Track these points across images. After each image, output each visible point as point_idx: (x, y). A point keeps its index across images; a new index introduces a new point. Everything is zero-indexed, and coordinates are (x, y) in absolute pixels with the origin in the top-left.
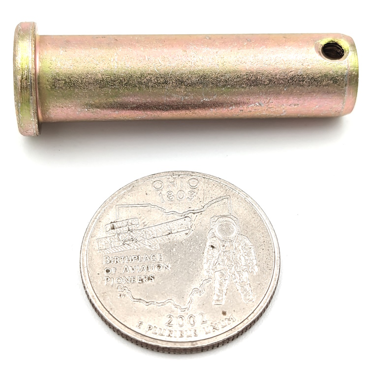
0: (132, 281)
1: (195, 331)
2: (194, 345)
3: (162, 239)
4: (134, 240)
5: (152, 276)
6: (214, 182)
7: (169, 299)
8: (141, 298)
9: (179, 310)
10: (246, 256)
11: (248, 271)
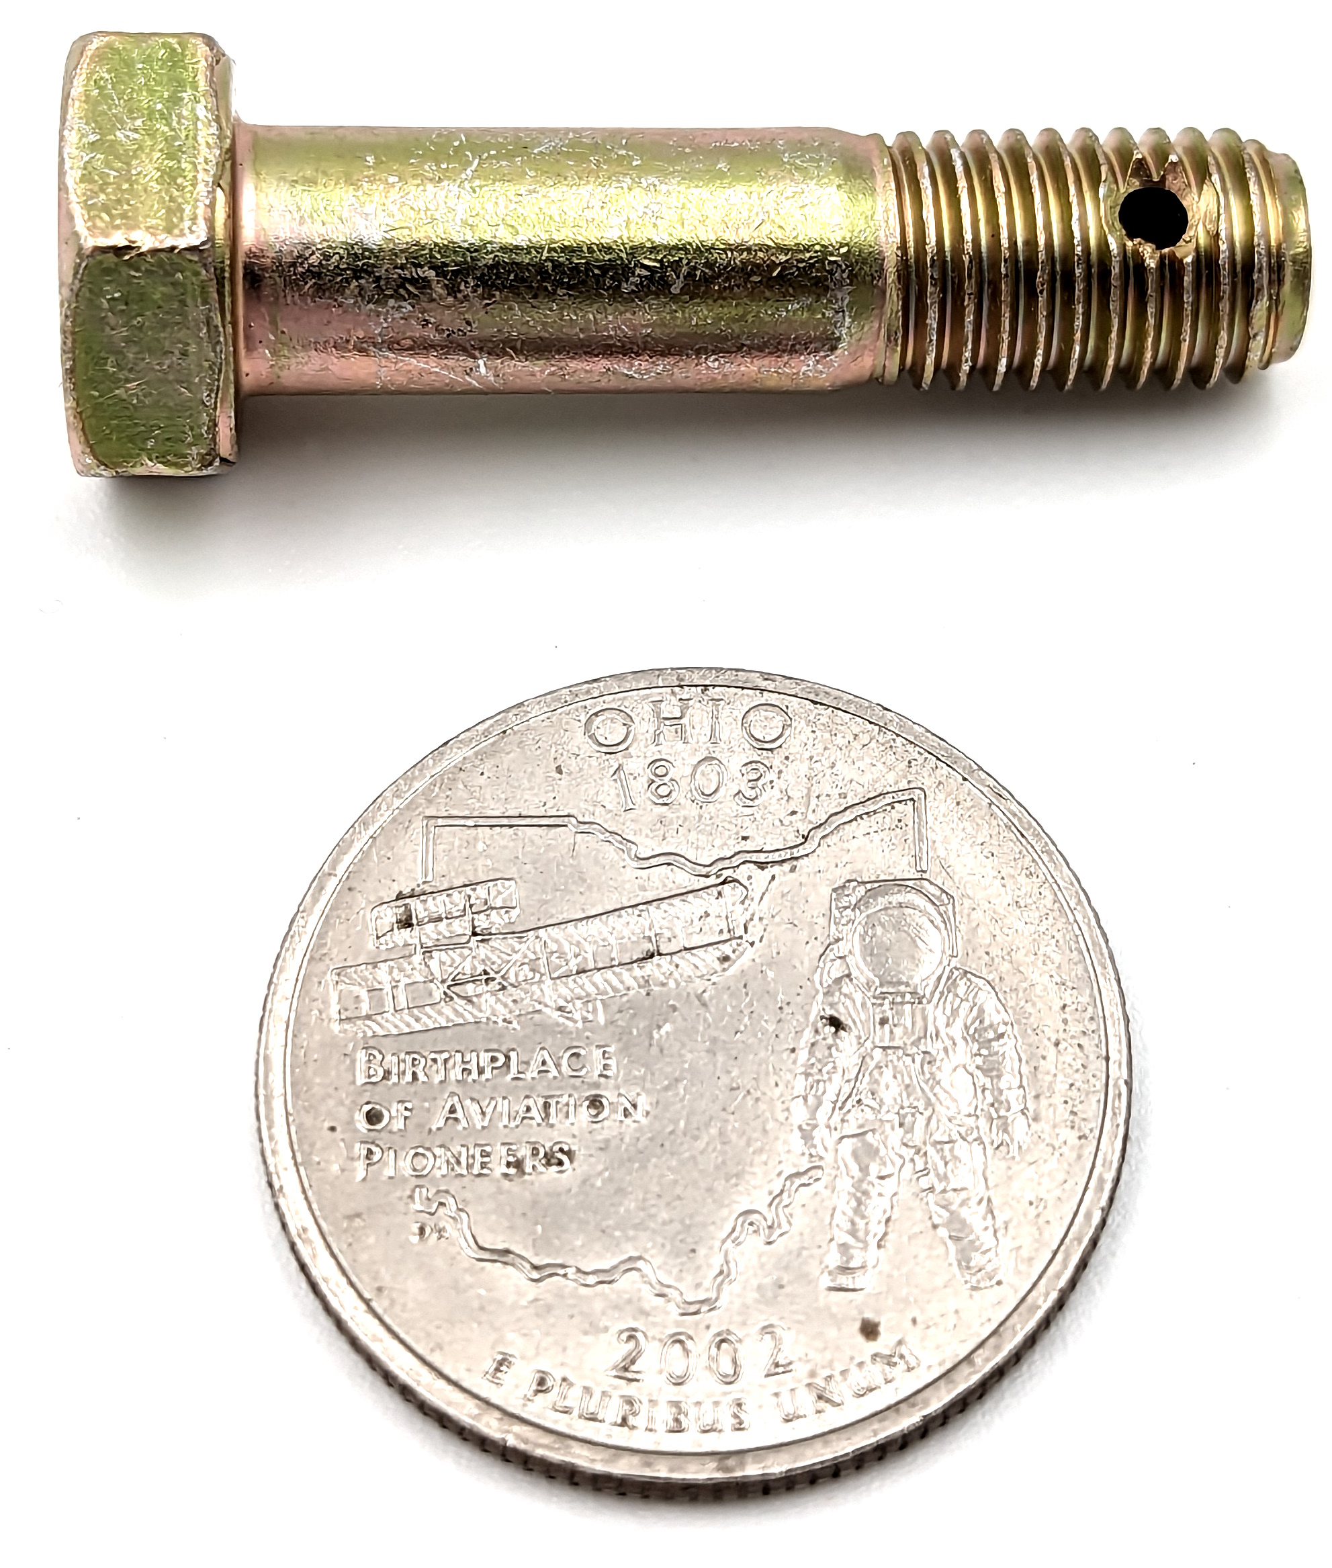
0: (477, 1166)
1: (740, 1405)
2: (732, 1470)
3: (615, 982)
4: (493, 979)
5: (566, 1148)
6: (857, 726)
7: (630, 1259)
8: (513, 1248)
9: (672, 1307)
10: (978, 1073)
11: (987, 1141)
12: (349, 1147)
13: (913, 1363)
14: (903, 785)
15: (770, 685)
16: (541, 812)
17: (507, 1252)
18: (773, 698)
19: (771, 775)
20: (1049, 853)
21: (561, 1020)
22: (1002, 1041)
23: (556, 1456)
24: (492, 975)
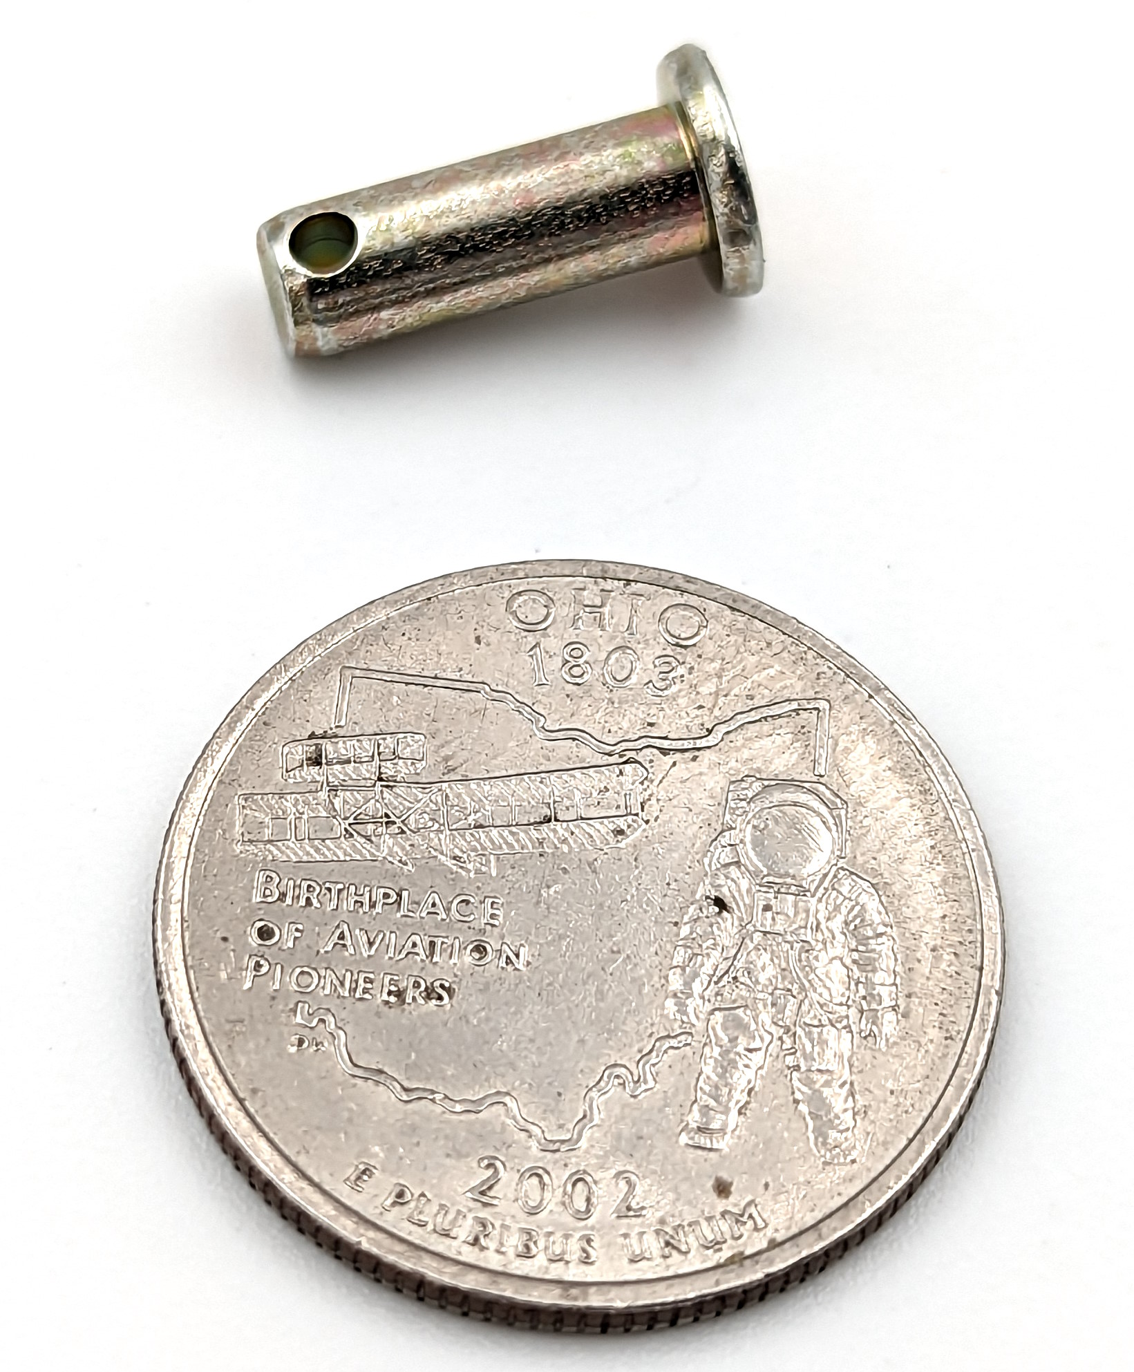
0: (360, 990)
1: (589, 1241)
2: (575, 1299)
3: (510, 839)
4: (394, 823)
5: (447, 985)
6: (773, 635)
7: (498, 1093)
8: (386, 1069)
9: (533, 1144)
10: (855, 968)
11: (854, 1028)
12: (239, 958)
13: (761, 1224)
14: (811, 694)
15: (692, 587)
16: (456, 676)
17: (381, 1072)
18: (694, 601)
19: (681, 670)
20: (946, 774)
21: (455, 868)
22: (880, 940)
23: (407, 1264)
24: (393, 818)
